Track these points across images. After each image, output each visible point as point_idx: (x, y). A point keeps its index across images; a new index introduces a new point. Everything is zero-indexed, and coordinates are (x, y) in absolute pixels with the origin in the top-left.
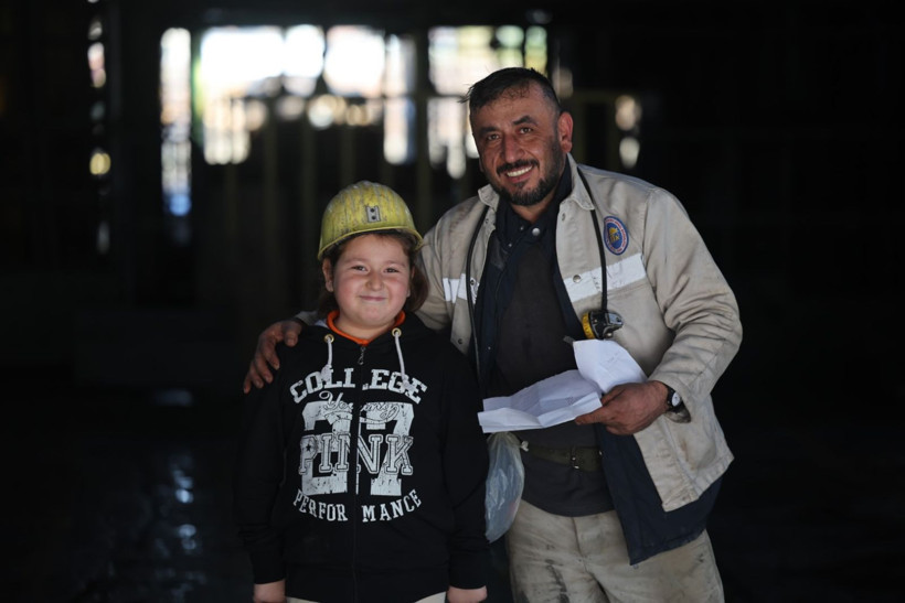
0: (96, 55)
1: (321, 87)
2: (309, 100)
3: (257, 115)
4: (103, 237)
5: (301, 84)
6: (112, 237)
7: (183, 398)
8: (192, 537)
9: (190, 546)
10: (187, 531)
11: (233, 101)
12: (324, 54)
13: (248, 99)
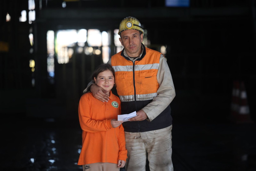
0: (31, 37)
1: (86, 44)
2: (84, 48)
3: (71, 52)
4: (33, 82)
5: (82, 44)
6: (36, 82)
7: (52, 120)
8: (55, 151)
9: (55, 153)
10: (54, 149)
11: (64, 47)
12: (87, 36)
13: (69, 48)
